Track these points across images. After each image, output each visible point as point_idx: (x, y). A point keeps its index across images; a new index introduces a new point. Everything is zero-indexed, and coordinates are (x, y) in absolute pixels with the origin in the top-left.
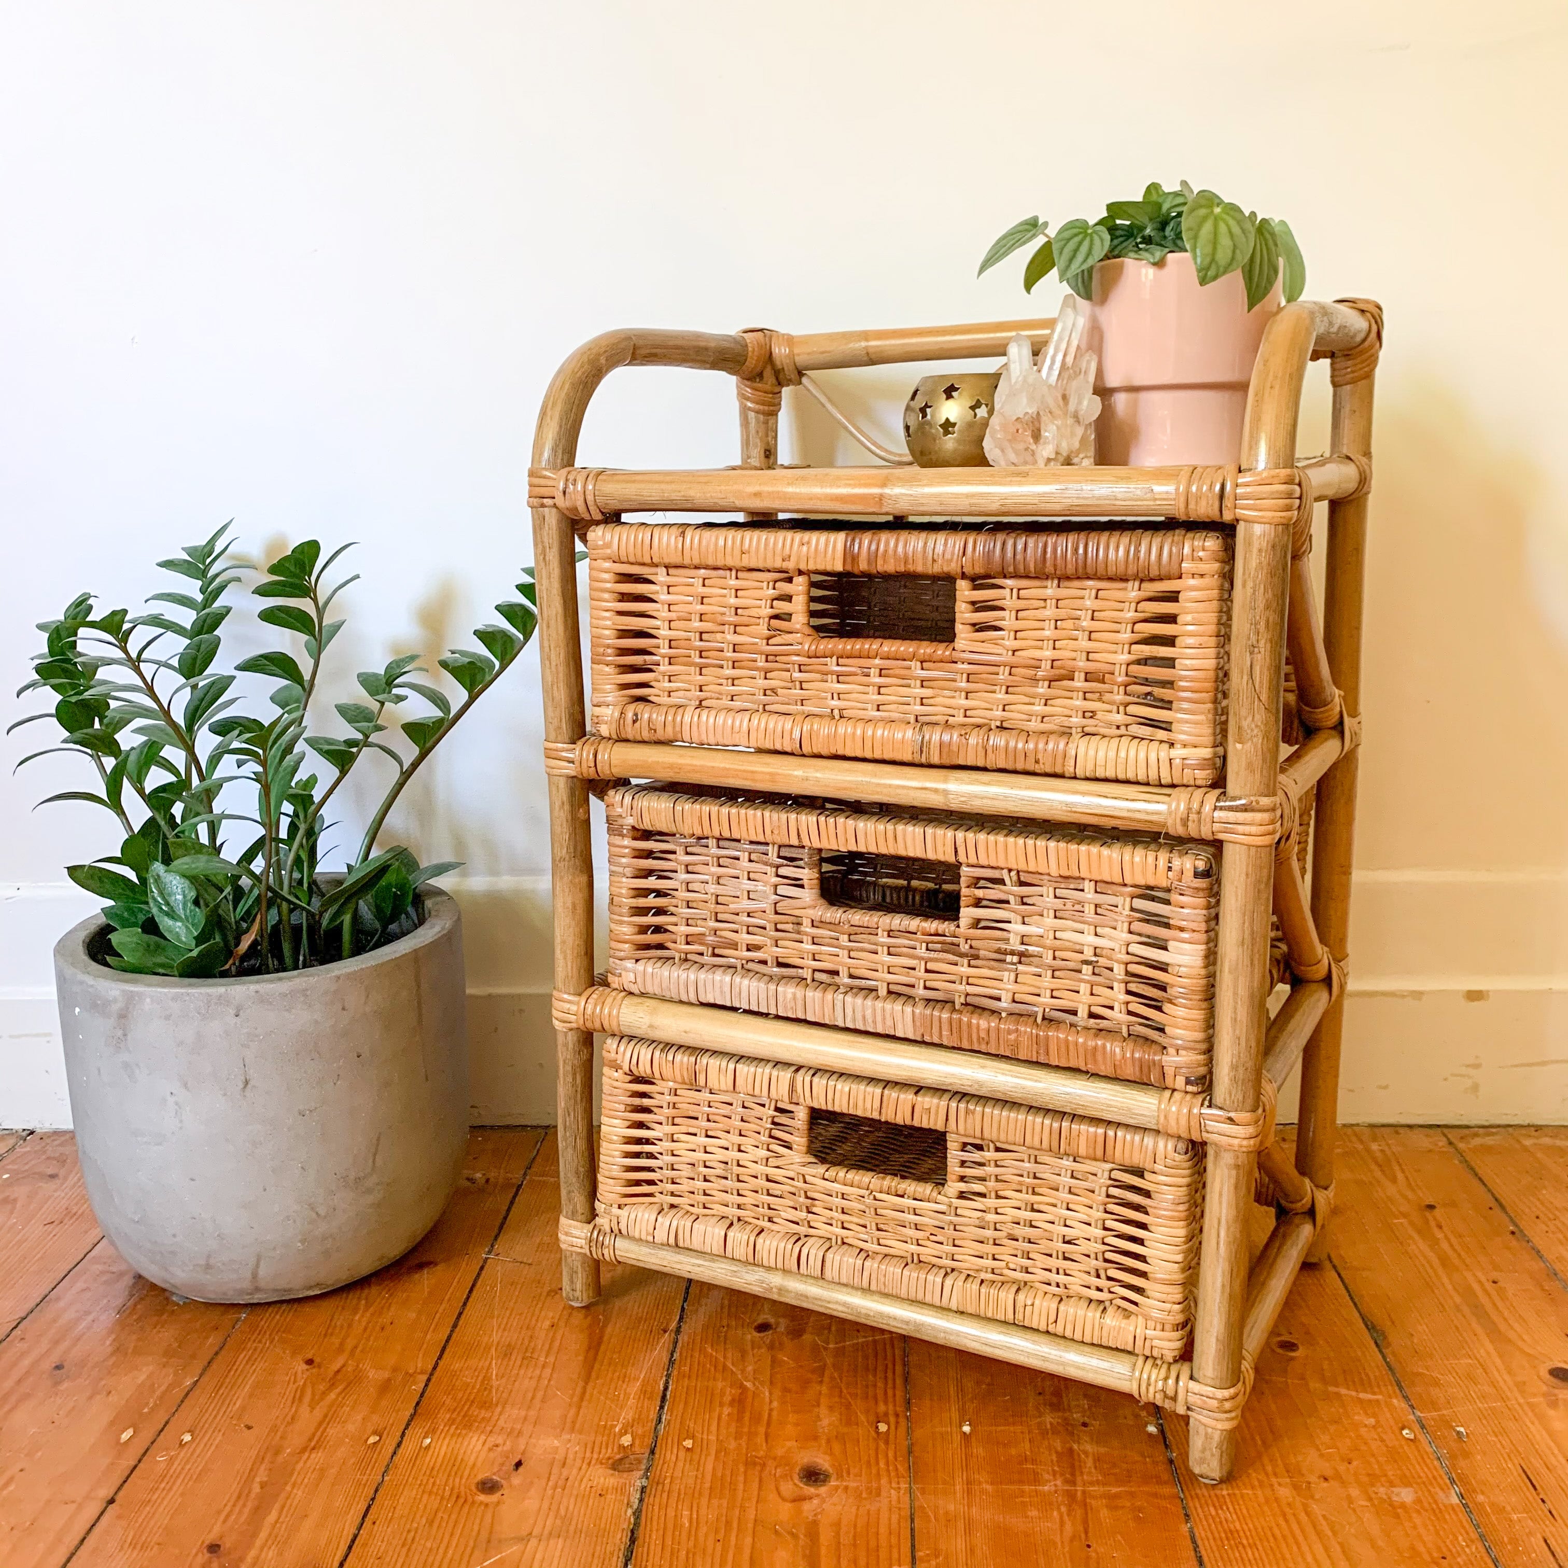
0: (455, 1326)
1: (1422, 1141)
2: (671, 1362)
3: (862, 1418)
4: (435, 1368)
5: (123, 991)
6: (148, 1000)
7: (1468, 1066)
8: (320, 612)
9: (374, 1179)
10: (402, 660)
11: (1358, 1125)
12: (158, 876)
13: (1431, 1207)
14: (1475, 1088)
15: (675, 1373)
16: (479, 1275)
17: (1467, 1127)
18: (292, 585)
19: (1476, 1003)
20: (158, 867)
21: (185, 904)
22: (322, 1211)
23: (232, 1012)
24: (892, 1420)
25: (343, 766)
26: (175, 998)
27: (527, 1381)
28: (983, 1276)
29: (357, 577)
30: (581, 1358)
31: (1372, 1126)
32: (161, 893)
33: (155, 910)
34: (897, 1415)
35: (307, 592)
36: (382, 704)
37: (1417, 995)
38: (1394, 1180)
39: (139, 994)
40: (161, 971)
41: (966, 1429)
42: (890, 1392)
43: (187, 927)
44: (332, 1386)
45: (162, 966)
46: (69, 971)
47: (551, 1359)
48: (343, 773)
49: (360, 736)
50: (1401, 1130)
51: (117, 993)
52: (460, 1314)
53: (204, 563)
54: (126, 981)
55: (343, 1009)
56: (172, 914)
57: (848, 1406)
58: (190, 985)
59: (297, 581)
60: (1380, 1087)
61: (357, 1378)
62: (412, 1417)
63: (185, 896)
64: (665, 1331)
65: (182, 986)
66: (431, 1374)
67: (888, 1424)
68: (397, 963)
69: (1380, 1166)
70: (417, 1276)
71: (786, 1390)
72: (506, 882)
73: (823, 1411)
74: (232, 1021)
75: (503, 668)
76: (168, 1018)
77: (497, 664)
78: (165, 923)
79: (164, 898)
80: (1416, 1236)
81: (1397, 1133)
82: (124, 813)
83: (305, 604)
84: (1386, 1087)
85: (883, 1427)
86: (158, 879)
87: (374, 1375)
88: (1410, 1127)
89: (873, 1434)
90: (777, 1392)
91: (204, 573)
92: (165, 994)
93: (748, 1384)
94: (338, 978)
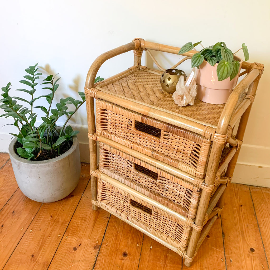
0: (75, 211)
1: (245, 188)
2: (107, 225)
3: (135, 242)
4: (70, 221)
5: (18, 162)
7: (256, 177)
9: (62, 189)
11: (234, 183)
13: (242, 206)
14: (257, 181)
15: (108, 227)
16: (80, 200)
17: (254, 186)
19: (260, 168)
20: (24, 138)
22: (53, 194)
24: (140, 244)
27: (84, 226)
28: (156, 229)
30: (93, 222)
31: (237, 184)
34: (141, 243)
35: (51, 82)
37: (250, 166)
38: (237, 198)
41: (151, 248)
42: (141, 237)
43: (29, 150)
44: (54, 222)
47: (89, 222)
50: (242, 185)
52: (76, 208)
53: (33, 72)
54: (19, 160)
55: (55, 167)
57: (133, 240)
61: (58, 222)
62: (65, 231)
64: (108, 217)
65: (28, 163)
66: (70, 222)
67: (139, 245)
69: (235, 194)
70: (70, 198)
71: (124, 234)
73: (129, 240)
74: (36, 169)
76: (26, 167)
80: (237, 213)
81: (241, 186)
82: (18, 127)
85: (138, 245)
87: (61, 221)
88: (244, 184)
89: (136, 246)
90: (123, 235)
93: (119, 232)
94: (54, 162)
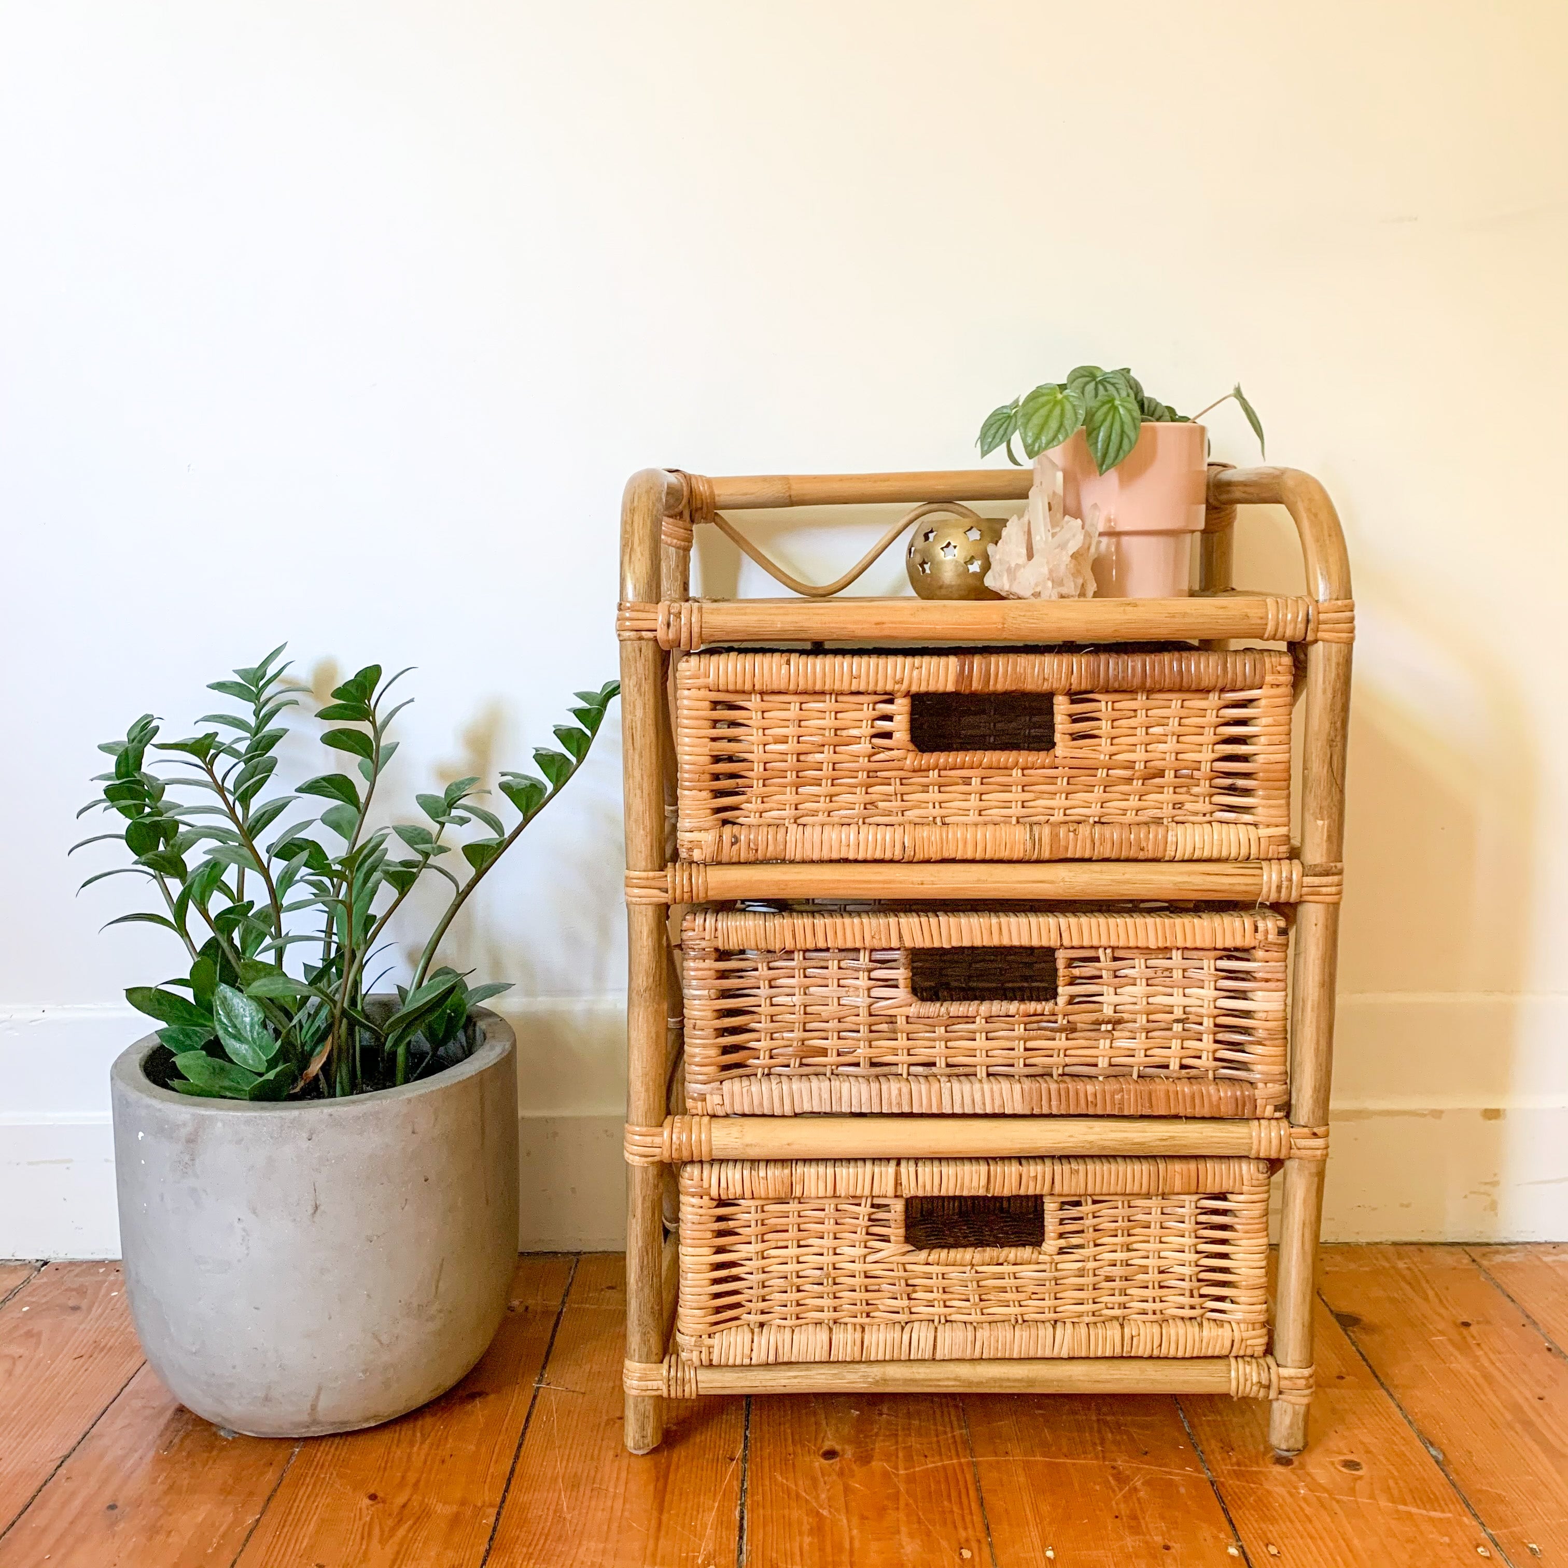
0: (517, 1457)
1: (1446, 1259)
2: (743, 1491)
3: (944, 1543)
4: (503, 1500)
5: (193, 1115)
6: (220, 1124)
7: (1486, 1184)
8: (378, 734)
9: (436, 1306)
10: (462, 783)
11: (1381, 1243)
12: (225, 998)
13: (1466, 1325)
15: (749, 1502)
16: (532, 1405)
17: (1488, 1244)
18: (353, 708)
19: (1493, 1122)
20: (225, 990)
21: (252, 1026)
22: (385, 1339)
23: (305, 1135)
24: (974, 1545)
25: (403, 888)
26: (248, 1122)
27: (600, 1514)
29: (412, 700)
30: (651, 1487)
31: (1395, 1244)
32: (228, 1015)
33: (221, 1033)
34: (979, 1541)
35: (366, 714)
36: (442, 825)
37: (1437, 1114)
38: (1426, 1299)
39: (210, 1117)
40: (228, 1094)
41: (1050, 1554)
42: (968, 1518)
43: (254, 1050)
44: (400, 1522)
45: (229, 1089)
46: (133, 1095)
47: (621, 1490)
48: (403, 894)
49: (419, 857)
50: (1424, 1248)
51: (188, 1116)
52: (520, 1446)
53: (257, 686)
54: (195, 1105)
55: (413, 1132)
56: (238, 1037)
57: (928, 1534)
58: (262, 1109)
59: (358, 704)
60: (1402, 1205)
61: (425, 1514)
62: (488, 1552)
63: (252, 1019)
64: (732, 1460)
65: (255, 1110)
66: (501, 1507)
67: (970, 1549)
68: (464, 1085)
69: (1410, 1284)
70: (469, 1407)
71: (863, 1518)
72: (542, 1003)
73: (905, 1539)
74: (305, 1144)
75: (556, 790)
76: (239, 1142)
77: (550, 787)
78: (231, 1045)
79: (231, 1020)
80: (1456, 1353)
81: (1421, 1251)
82: (187, 935)
83: (364, 727)
84: (1407, 1206)
85: (966, 1554)
86: (224, 1001)
87: (443, 1510)
88: (1432, 1244)
89: (957, 1559)
90: (855, 1520)
91: (258, 696)
92: (238, 1118)
93: (825, 1513)
94: (409, 1100)
